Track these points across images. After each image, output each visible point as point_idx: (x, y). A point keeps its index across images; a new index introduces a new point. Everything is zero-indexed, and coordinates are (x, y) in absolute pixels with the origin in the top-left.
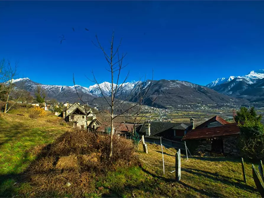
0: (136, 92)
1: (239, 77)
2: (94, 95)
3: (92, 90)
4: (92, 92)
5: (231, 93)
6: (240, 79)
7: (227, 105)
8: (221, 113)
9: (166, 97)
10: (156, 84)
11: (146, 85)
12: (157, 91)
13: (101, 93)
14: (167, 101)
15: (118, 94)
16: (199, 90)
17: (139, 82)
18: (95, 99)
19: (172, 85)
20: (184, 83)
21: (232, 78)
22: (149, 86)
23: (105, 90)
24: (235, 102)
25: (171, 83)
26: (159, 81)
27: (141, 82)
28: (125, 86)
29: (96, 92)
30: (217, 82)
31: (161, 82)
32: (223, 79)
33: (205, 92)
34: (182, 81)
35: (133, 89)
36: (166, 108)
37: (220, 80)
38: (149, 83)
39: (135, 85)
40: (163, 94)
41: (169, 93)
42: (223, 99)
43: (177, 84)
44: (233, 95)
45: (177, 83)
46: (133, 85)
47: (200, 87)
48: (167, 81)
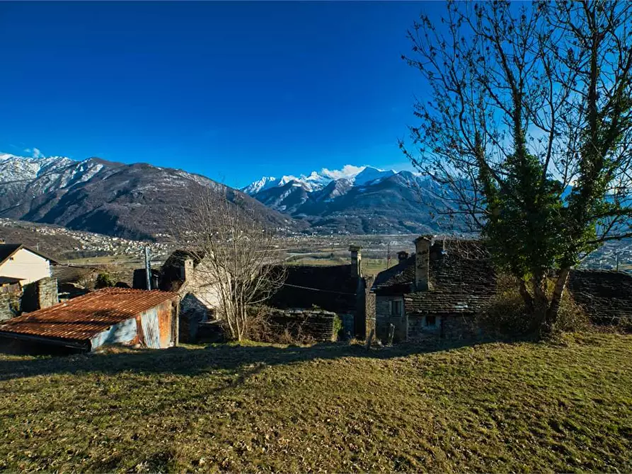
0: (48, 189)
1: (297, 179)
5: (284, 207)
6: (297, 183)
7: (281, 231)
8: (277, 246)
9: (153, 212)
10: (123, 172)
11: (85, 172)
12: (125, 192)
14: (155, 221)
16: (230, 196)
17: (59, 160)
19: (167, 180)
20: (196, 178)
21: (287, 179)
22: (98, 176)
24: (292, 225)
25: (165, 174)
26: (130, 166)
27: (66, 161)
30: (262, 184)
31: (136, 170)
32: (272, 179)
33: (242, 205)
34: (193, 174)
35: (35, 180)
36: (154, 240)
37: (267, 181)
38: (99, 167)
39: (44, 170)
40: (144, 202)
41: (161, 201)
42: (273, 220)
43: (181, 180)
44: (288, 212)
45: (179, 176)
46: (36, 168)
47: (230, 192)
48: (154, 168)
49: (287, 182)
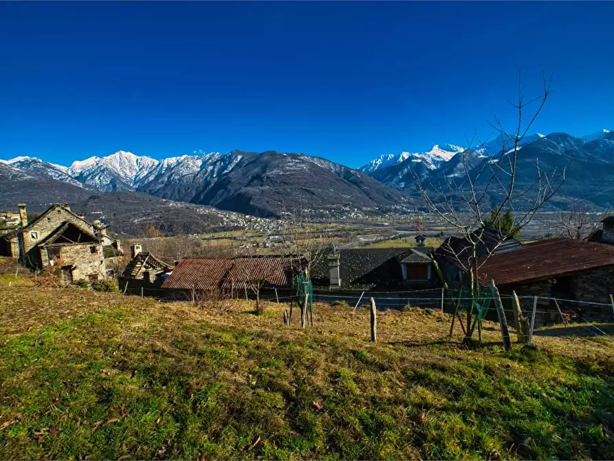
0: (206, 178)
1: (416, 155)
2: (89, 186)
3: (81, 174)
4: (81, 177)
5: (403, 185)
6: (417, 158)
7: (396, 209)
8: (387, 224)
9: (278, 193)
10: (256, 160)
11: (230, 163)
12: (258, 177)
13: (111, 182)
14: (279, 201)
15: (160, 184)
16: (347, 177)
17: (214, 155)
18: (93, 197)
19: (291, 165)
20: (316, 162)
21: (406, 155)
22: (239, 165)
23: (122, 174)
24: (409, 203)
25: (289, 159)
26: (261, 154)
27: (217, 155)
28: (179, 163)
29: (97, 178)
30: (379, 162)
31: (266, 158)
32: (391, 156)
33: (357, 183)
34: (313, 157)
35: (199, 172)
36: (278, 218)
37: (385, 158)
38: (239, 157)
39: (204, 163)
40: (271, 184)
41: (285, 183)
42: (389, 197)
43: (303, 163)
44: (406, 189)
45: (301, 159)
46: (199, 163)
47: (348, 171)
48: (280, 154)
49: (406, 157)
